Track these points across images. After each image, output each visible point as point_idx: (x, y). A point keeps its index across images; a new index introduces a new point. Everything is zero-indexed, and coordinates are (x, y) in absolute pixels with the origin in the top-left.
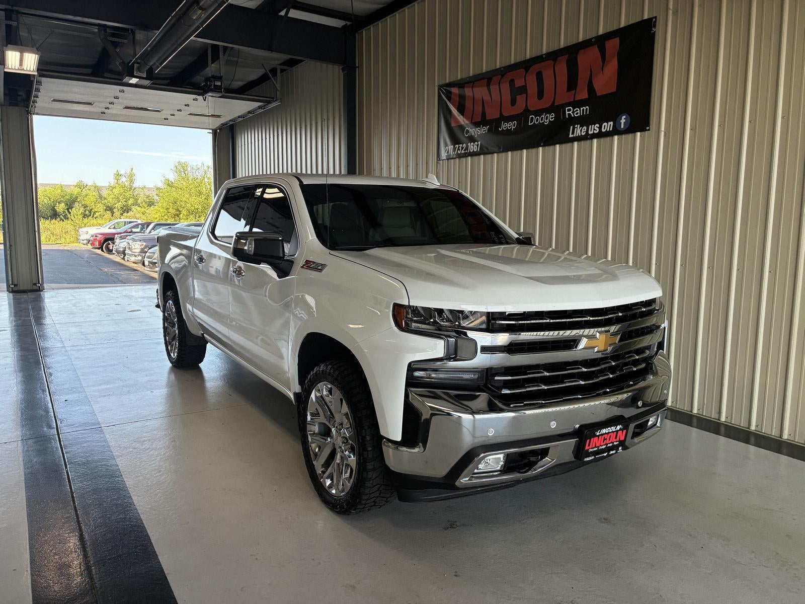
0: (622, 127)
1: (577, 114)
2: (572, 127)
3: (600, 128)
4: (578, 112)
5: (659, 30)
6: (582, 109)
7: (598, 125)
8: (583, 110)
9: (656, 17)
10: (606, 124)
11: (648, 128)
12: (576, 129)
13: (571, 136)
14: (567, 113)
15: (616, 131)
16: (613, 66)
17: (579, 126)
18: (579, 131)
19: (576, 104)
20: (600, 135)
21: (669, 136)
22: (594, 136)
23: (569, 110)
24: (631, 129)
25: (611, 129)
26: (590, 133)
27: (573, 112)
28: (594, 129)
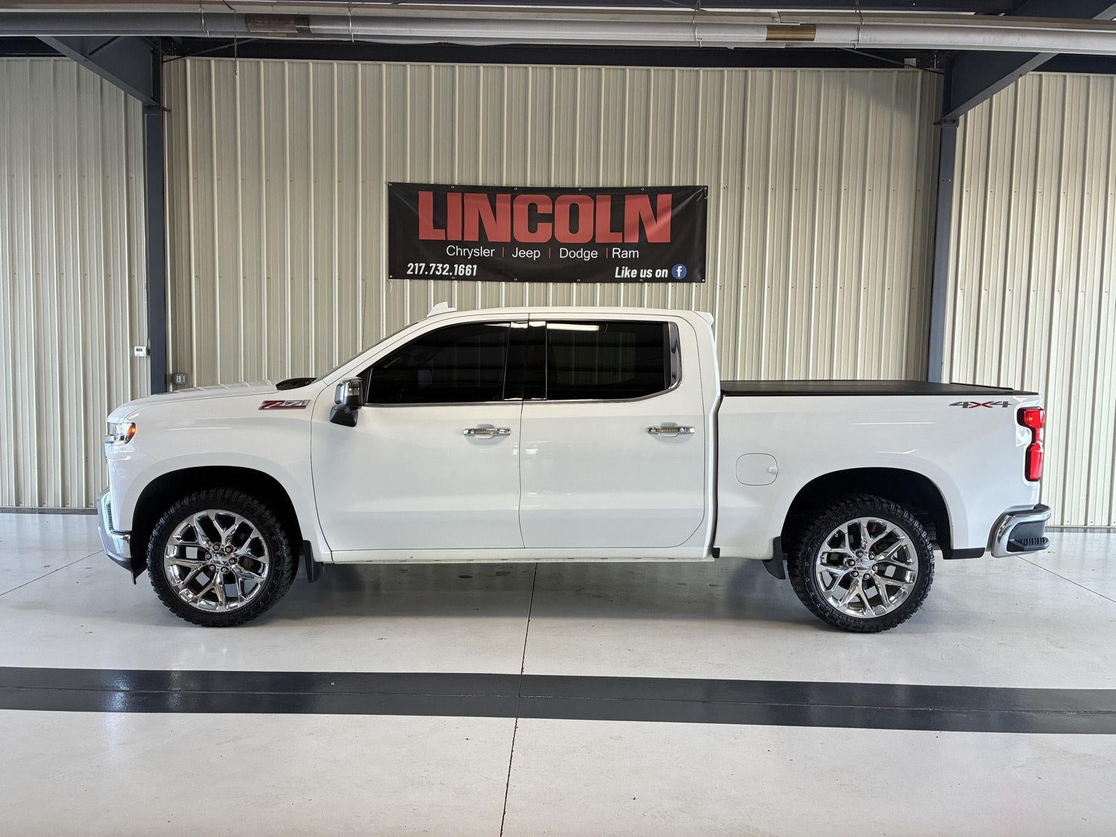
0: (679, 275)
1: (625, 256)
2: (617, 268)
3: (654, 273)
4: (626, 254)
5: (711, 198)
6: (630, 252)
7: (651, 271)
8: (632, 253)
9: (707, 187)
10: (659, 270)
11: (703, 280)
12: (623, 271)
13: (617, 276)
14: (614, 253)
15: (671, 279)
16: (666, 219)
17: (627, 268)
18: (626, 273)
19: (624, 246)
20: (653, 280)
21: (724, 289)
22: (646, 280)
23: (617, 251)
24: (688, 279)
25: (666, 276)
26: (641, 276)
27: (621, 254)
28: (647, 274)
